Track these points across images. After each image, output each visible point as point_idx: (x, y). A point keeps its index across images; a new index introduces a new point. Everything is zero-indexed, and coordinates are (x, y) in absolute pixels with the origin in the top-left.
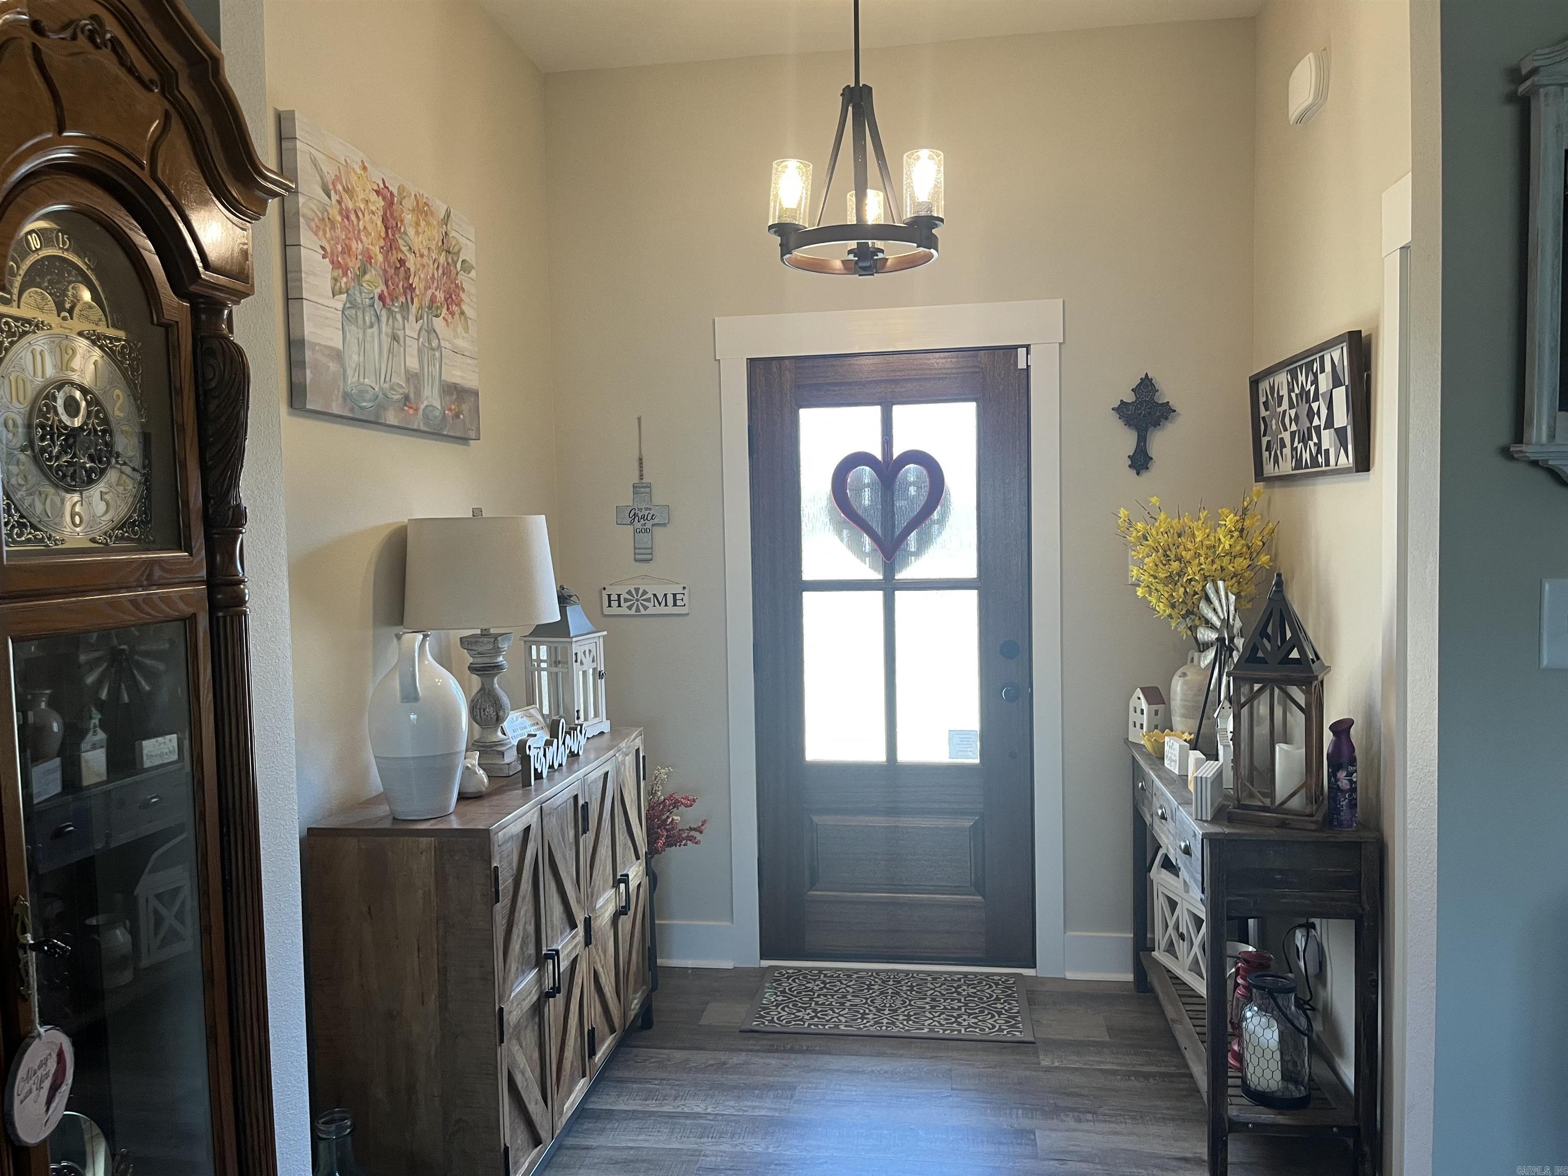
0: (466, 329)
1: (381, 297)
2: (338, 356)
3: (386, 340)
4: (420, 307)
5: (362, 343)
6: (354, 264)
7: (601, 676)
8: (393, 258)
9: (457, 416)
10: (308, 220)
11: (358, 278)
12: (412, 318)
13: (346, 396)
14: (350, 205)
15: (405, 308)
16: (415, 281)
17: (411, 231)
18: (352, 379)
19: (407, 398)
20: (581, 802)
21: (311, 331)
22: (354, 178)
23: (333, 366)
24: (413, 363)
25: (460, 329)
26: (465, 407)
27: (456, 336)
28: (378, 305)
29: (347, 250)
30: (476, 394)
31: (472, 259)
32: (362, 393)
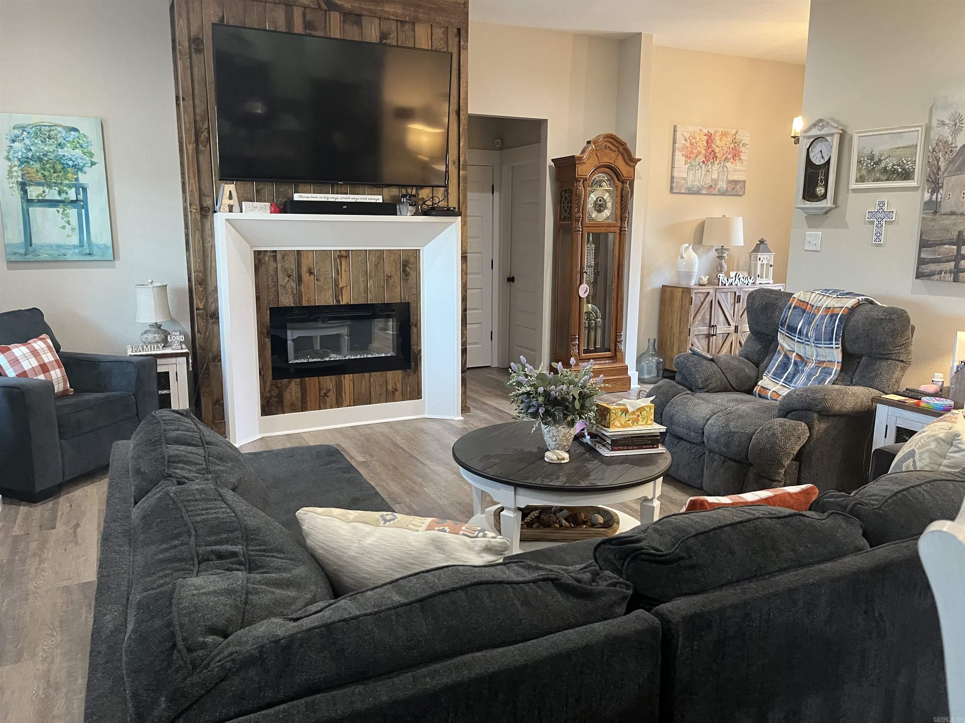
0: (742, 163)
1: (703, 162)
2: (685, 179)
3: (703, 173)
4: (720, 161)
5: (694, 175)
6: (693, 156)
7: (771, 266)
8: (710, 151)
9: (734, 189)
10: (678, 149)
11: (695, 159)
12: (716, 164)
13: (687, 188)
14: (694, 141)
15: (713, 163)
16: (718, 155)
17: (718, 142)
18: (689, 183)
19: (711, 186)
20: (737, 294)
21: (676, 174)
22: (696, 134)
23: (683, 182)
24: (715, 176)
25: (739, 164)
26: (738, 186)
27: (736, 166)
28: (701, 164)
29: (691, 153)
30: (745, 182)
31: (748, 143)
32: (693, 187)
